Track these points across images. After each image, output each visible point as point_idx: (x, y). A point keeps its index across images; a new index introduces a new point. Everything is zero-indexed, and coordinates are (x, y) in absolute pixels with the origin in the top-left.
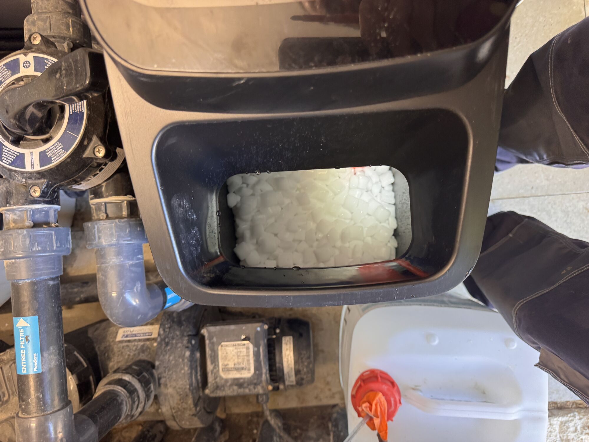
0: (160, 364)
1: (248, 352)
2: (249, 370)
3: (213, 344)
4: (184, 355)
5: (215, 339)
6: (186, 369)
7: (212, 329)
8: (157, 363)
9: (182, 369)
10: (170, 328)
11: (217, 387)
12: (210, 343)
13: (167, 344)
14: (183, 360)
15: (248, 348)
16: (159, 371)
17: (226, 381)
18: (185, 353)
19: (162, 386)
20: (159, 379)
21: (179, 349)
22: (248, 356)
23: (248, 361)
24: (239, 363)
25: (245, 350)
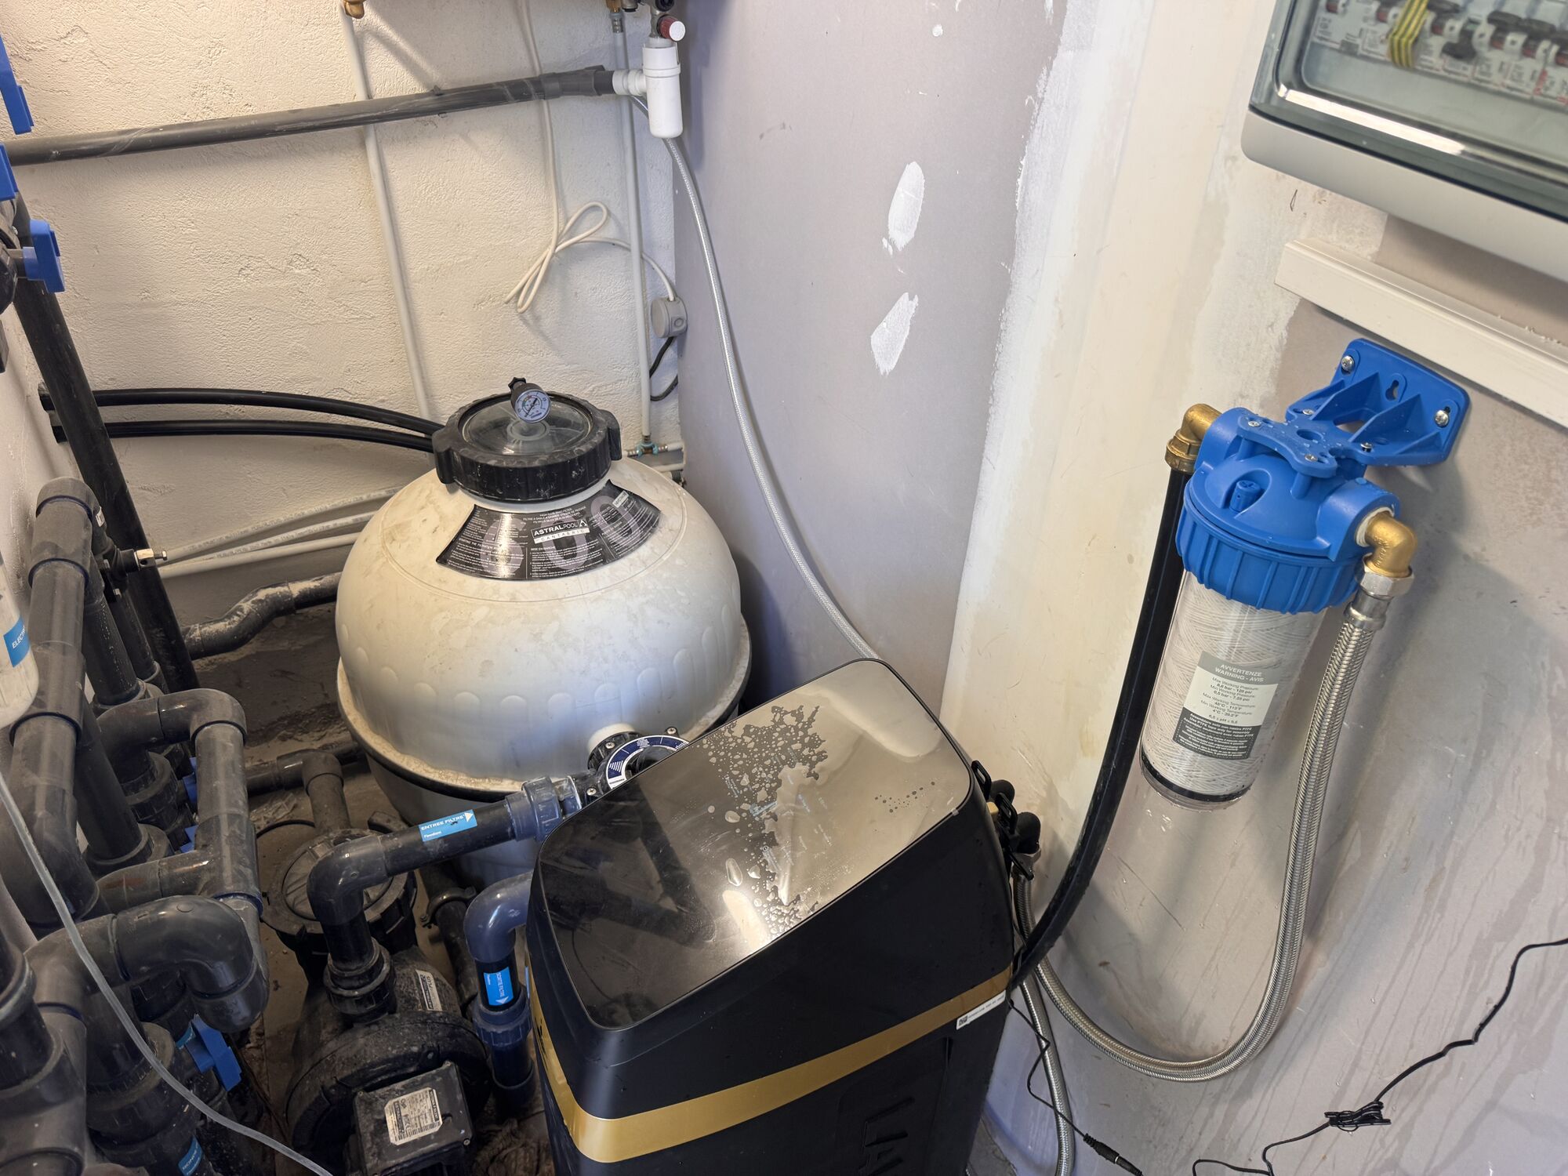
0: (397, 1019)
1: (426, 1128)
2: (400, 1138)
3: (433, 1078)
4: (412, 1046)
5: (439, 1079)
6: (394, 1052)
7: (454, 1072)
8: (397, 1016)
9: (393, 1047)
10: (445, 1023)
11: (369, 1104)
12: (433, 1075)
13: (424, 1023)
14: (405, 1045)
15: (432, 1126)
16: (387, 1021)
17: (382, 1112)
18: (415, 1046)
19: (367, 1029)
20: (376, 1023)
21: (419, 1038)
22: (421, 1130)
23: (414, 1132)
24: (409, 1121)
25: (429, 1122)
